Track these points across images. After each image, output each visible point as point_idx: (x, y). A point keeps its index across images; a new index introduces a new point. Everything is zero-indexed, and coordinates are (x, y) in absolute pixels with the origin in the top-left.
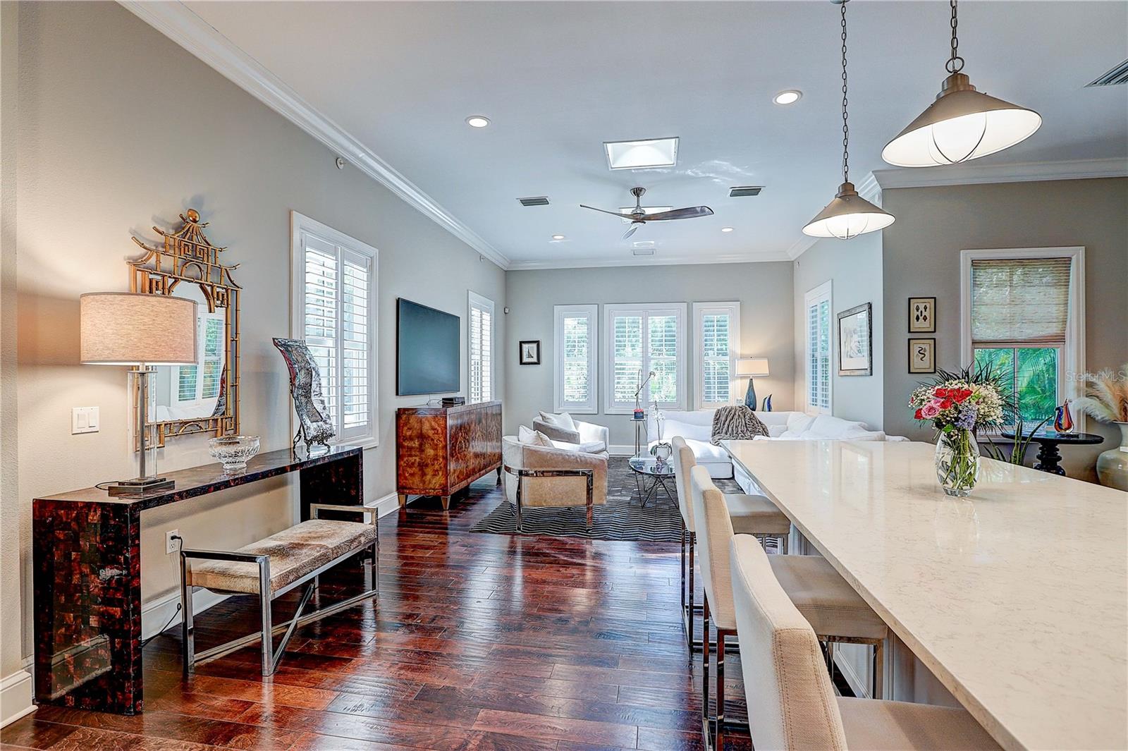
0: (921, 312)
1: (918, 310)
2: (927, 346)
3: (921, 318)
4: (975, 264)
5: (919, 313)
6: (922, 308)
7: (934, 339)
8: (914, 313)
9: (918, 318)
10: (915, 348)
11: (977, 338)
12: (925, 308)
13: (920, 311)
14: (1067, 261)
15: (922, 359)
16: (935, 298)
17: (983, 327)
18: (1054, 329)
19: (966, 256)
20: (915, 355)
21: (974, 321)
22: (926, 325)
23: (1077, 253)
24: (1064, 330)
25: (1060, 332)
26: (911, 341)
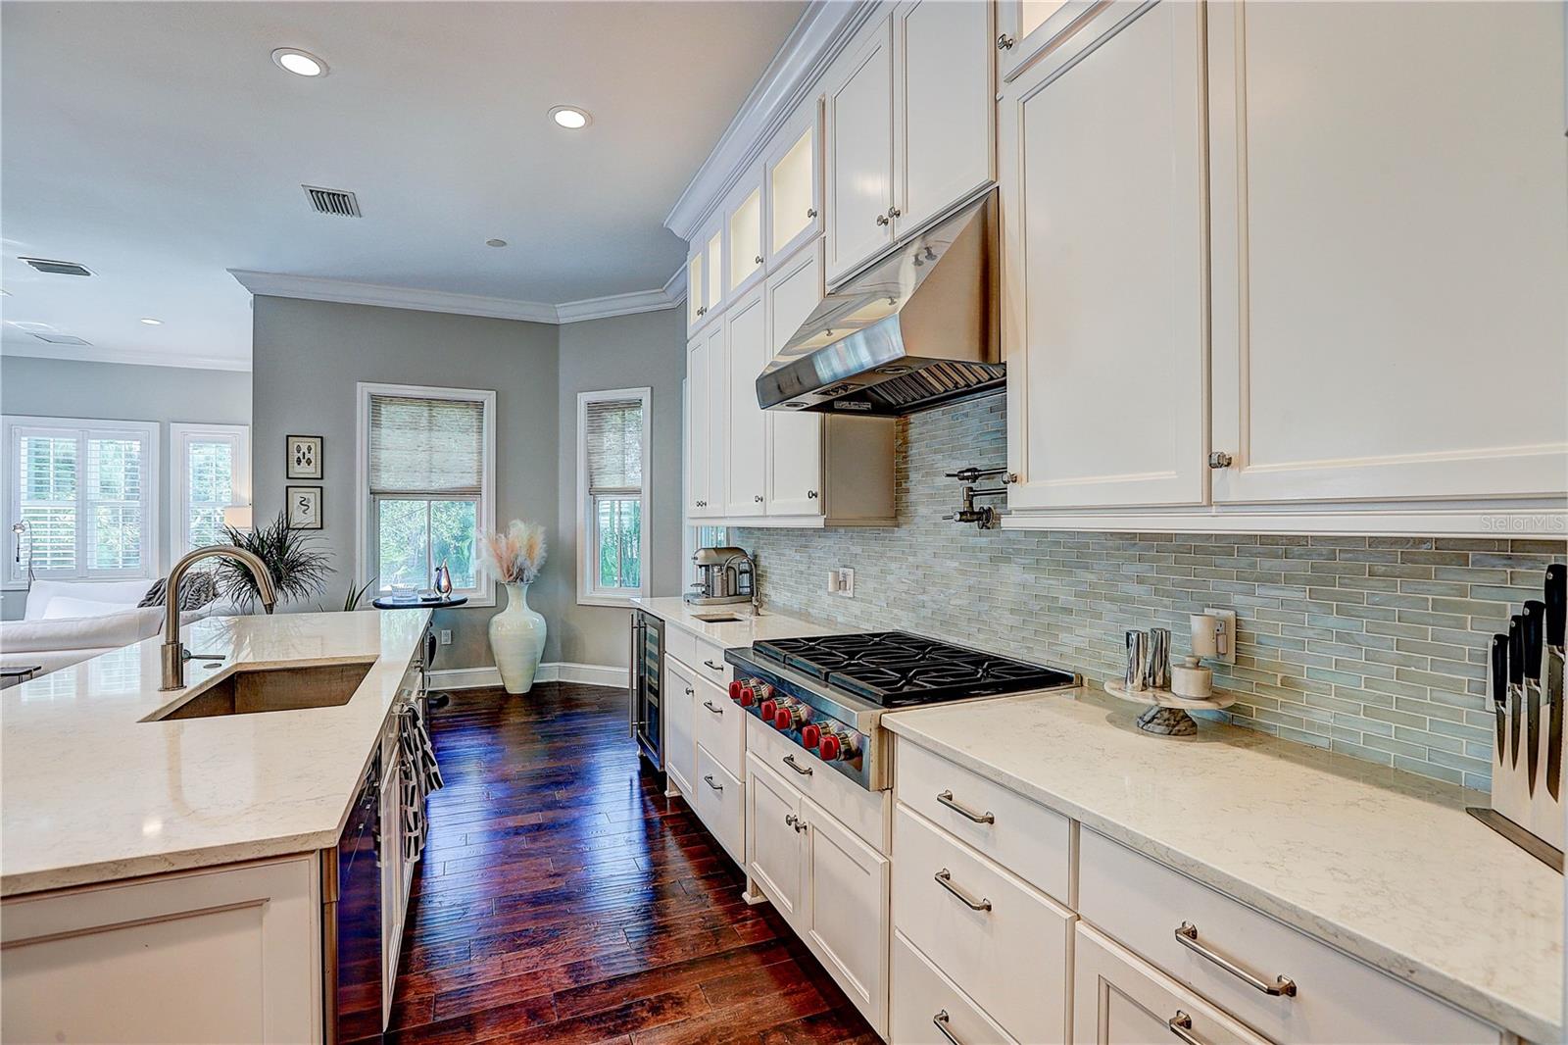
0: (304, 453)
1: (299, 451)
2: (313, 496)
3: (303, 461)
4: (376, 401)
5: (301, 455)
6: (304, 449)
7: (321, 487)
8: (294, 455)
9: (299, 461)
10: (296, 497)
11: (376, 488)
12: (309, 449)
13: (301, 452)
14: (479, 406)
15: (304, 512)
16: (322, 438)
17: (384, 475)
18: (469, 481)
19: (364, 391)
20: (295, 506)
21: (373, 468)
22: (311, 470)
23: (489, 399)
24: (480, 481)
25: (475, 484)
26: (290, 489)
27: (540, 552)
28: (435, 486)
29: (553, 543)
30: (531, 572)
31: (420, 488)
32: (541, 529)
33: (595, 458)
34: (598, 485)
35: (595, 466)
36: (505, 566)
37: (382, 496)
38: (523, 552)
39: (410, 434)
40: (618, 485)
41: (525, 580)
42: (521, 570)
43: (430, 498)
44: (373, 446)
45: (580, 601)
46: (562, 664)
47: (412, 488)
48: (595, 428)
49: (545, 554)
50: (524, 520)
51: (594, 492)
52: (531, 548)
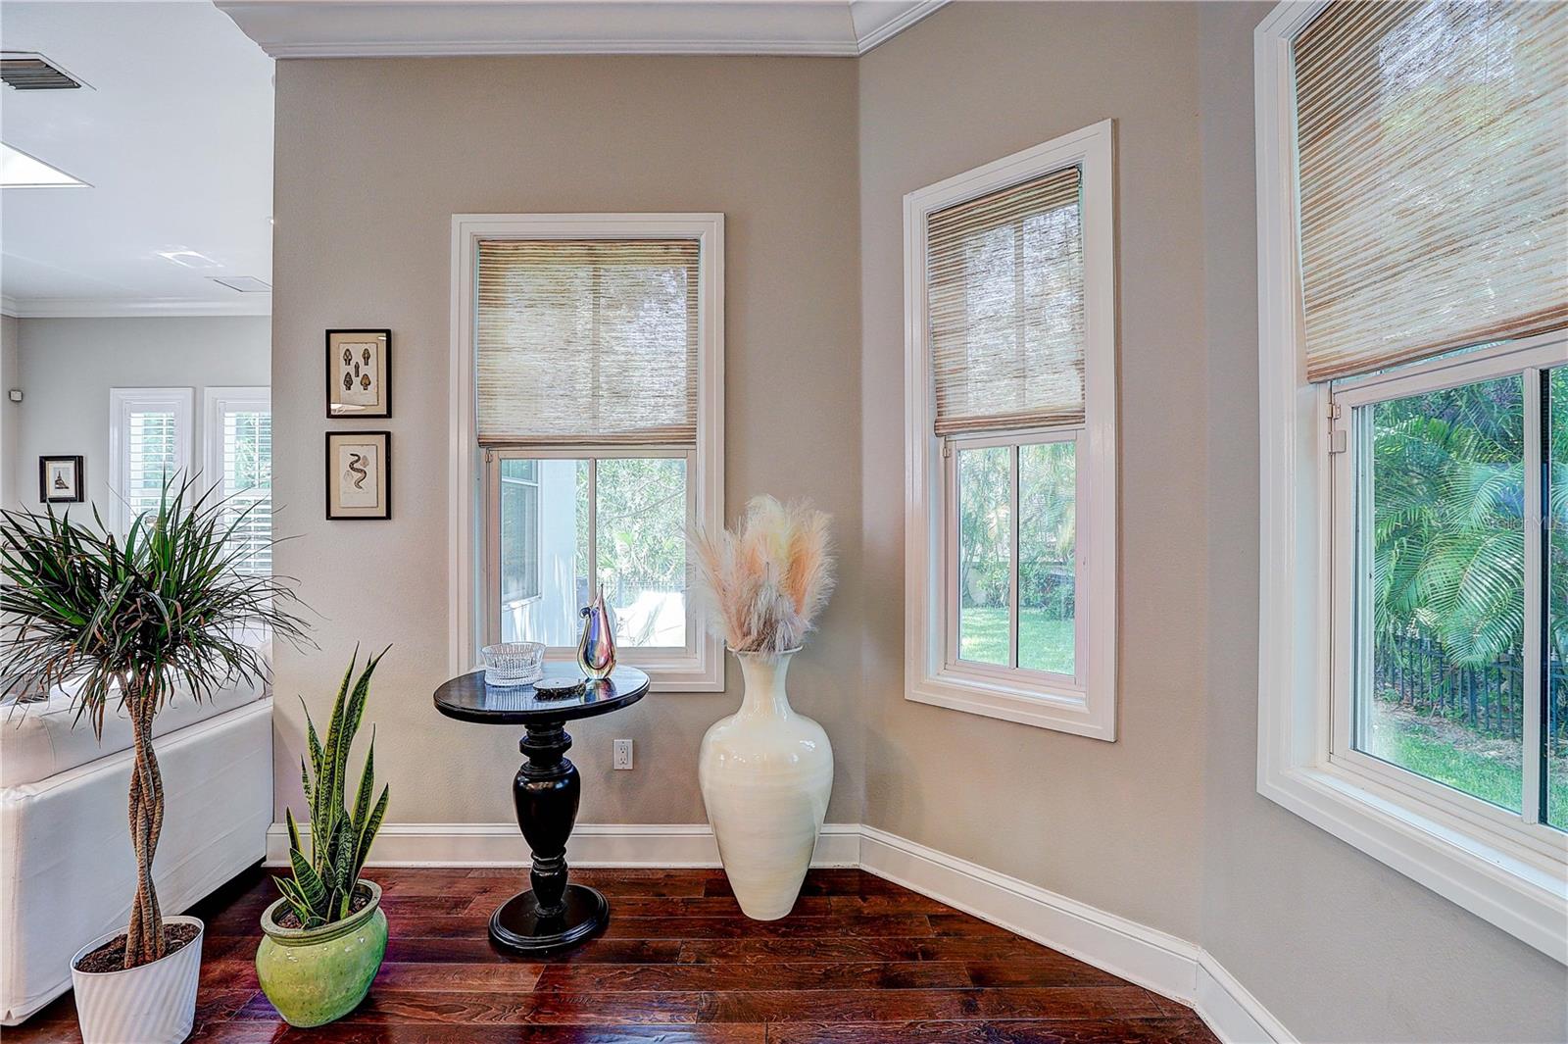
0: (357, 367)
1: (348, 361)
2: (371, 451)
3: (356, 381)
4: (488, 251)
5: (351, 369)
6: (357, 358)
7: (388, 435)
8: (340, 370)
9: (348, 383)
10: (343, 449)
11: (493, 433)
12: (366, 357)
13: (353, 363)
14: (690, 248)
15: (357, 484)
16: (388, 332)
17: (501, 404)
18: (670, 415)
19: (465, 229)
20: (342, 472)
21: (481, 392)
22: (369, 399)
23: (708, 229)
24: (692, 414)
25: (684, 421)
26: (332, 437)
27: (817, 576)
28: (604, 429)
29: (848, 549)
30: (797, 626)
31: (573, 432)
32: (821, 521)
33: (948, 344)
34: (955, 412)
35: (948, 365)
36: (733, 610)
37: (503, 452)
38: (776, 576)
39: (551, 316)
40: (1009, 406)
41: (779, 644)
42: (769, 625)
43: (595, 454)
44: (482, 345)
45: (912, 692)
46: (869, 831)
47: (557, 433)
48: (947, 270)
49: (829, 581)
50: (782, 498)
51: (943, 429)
52: (796, 565)
